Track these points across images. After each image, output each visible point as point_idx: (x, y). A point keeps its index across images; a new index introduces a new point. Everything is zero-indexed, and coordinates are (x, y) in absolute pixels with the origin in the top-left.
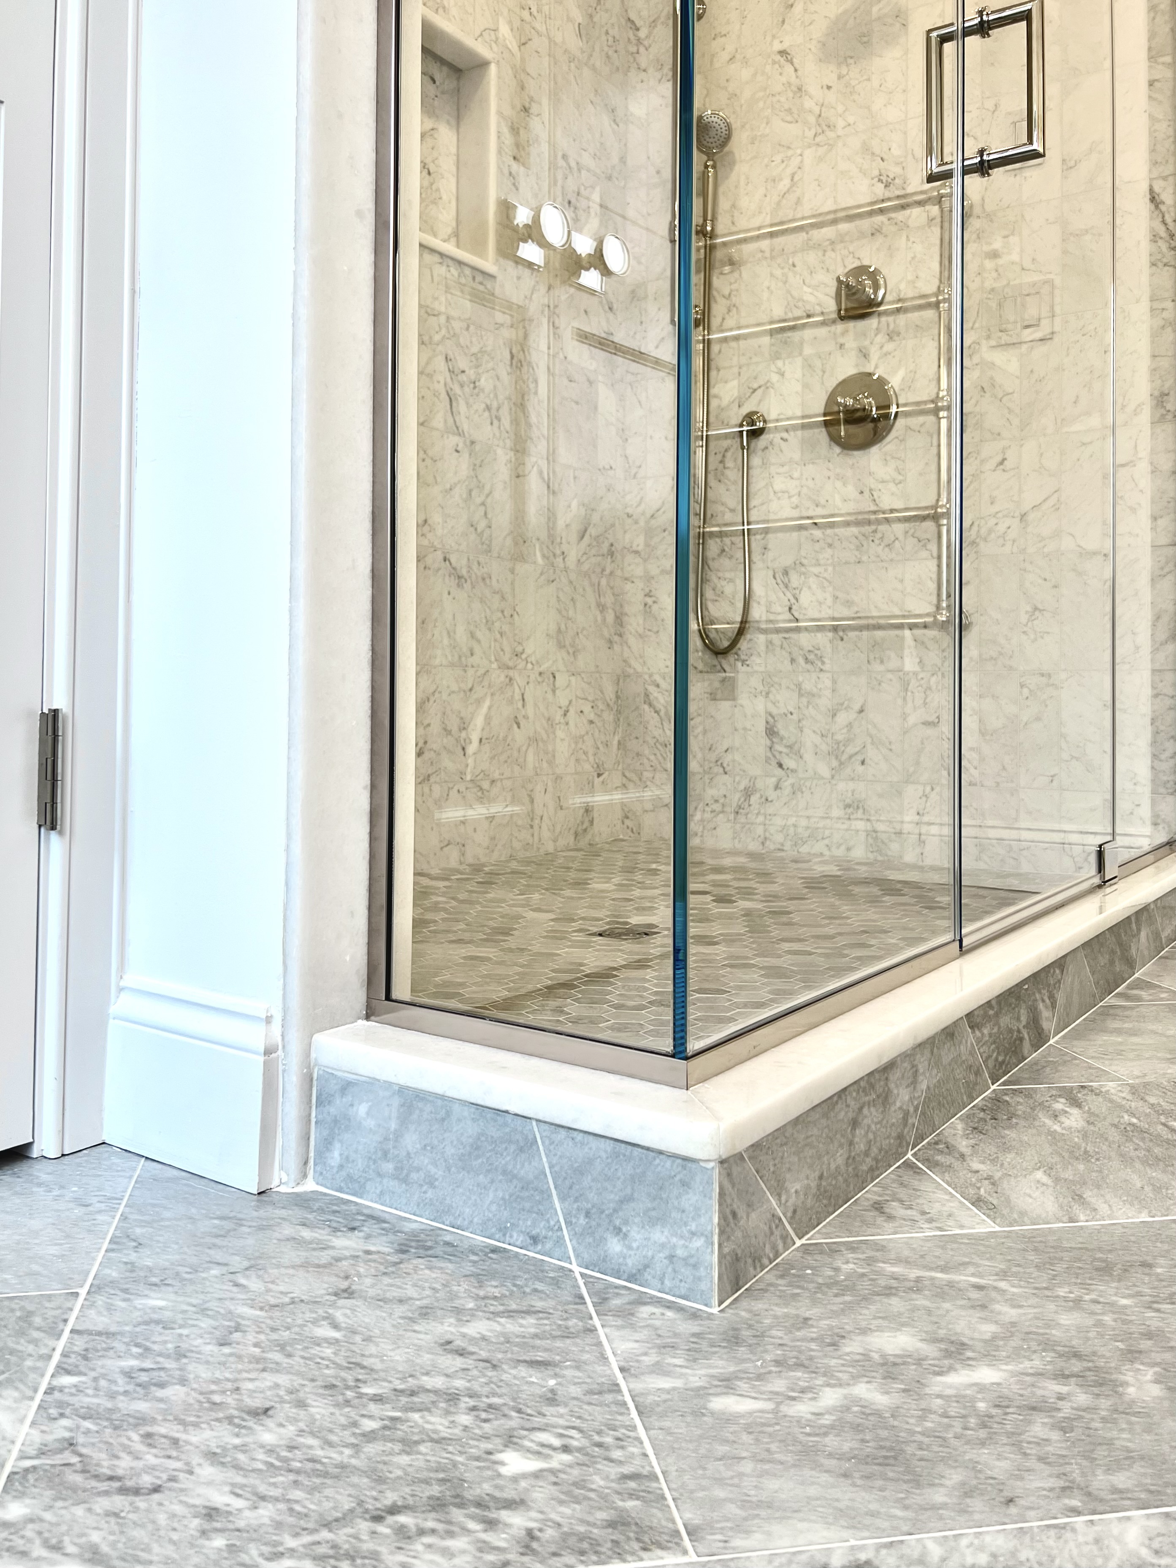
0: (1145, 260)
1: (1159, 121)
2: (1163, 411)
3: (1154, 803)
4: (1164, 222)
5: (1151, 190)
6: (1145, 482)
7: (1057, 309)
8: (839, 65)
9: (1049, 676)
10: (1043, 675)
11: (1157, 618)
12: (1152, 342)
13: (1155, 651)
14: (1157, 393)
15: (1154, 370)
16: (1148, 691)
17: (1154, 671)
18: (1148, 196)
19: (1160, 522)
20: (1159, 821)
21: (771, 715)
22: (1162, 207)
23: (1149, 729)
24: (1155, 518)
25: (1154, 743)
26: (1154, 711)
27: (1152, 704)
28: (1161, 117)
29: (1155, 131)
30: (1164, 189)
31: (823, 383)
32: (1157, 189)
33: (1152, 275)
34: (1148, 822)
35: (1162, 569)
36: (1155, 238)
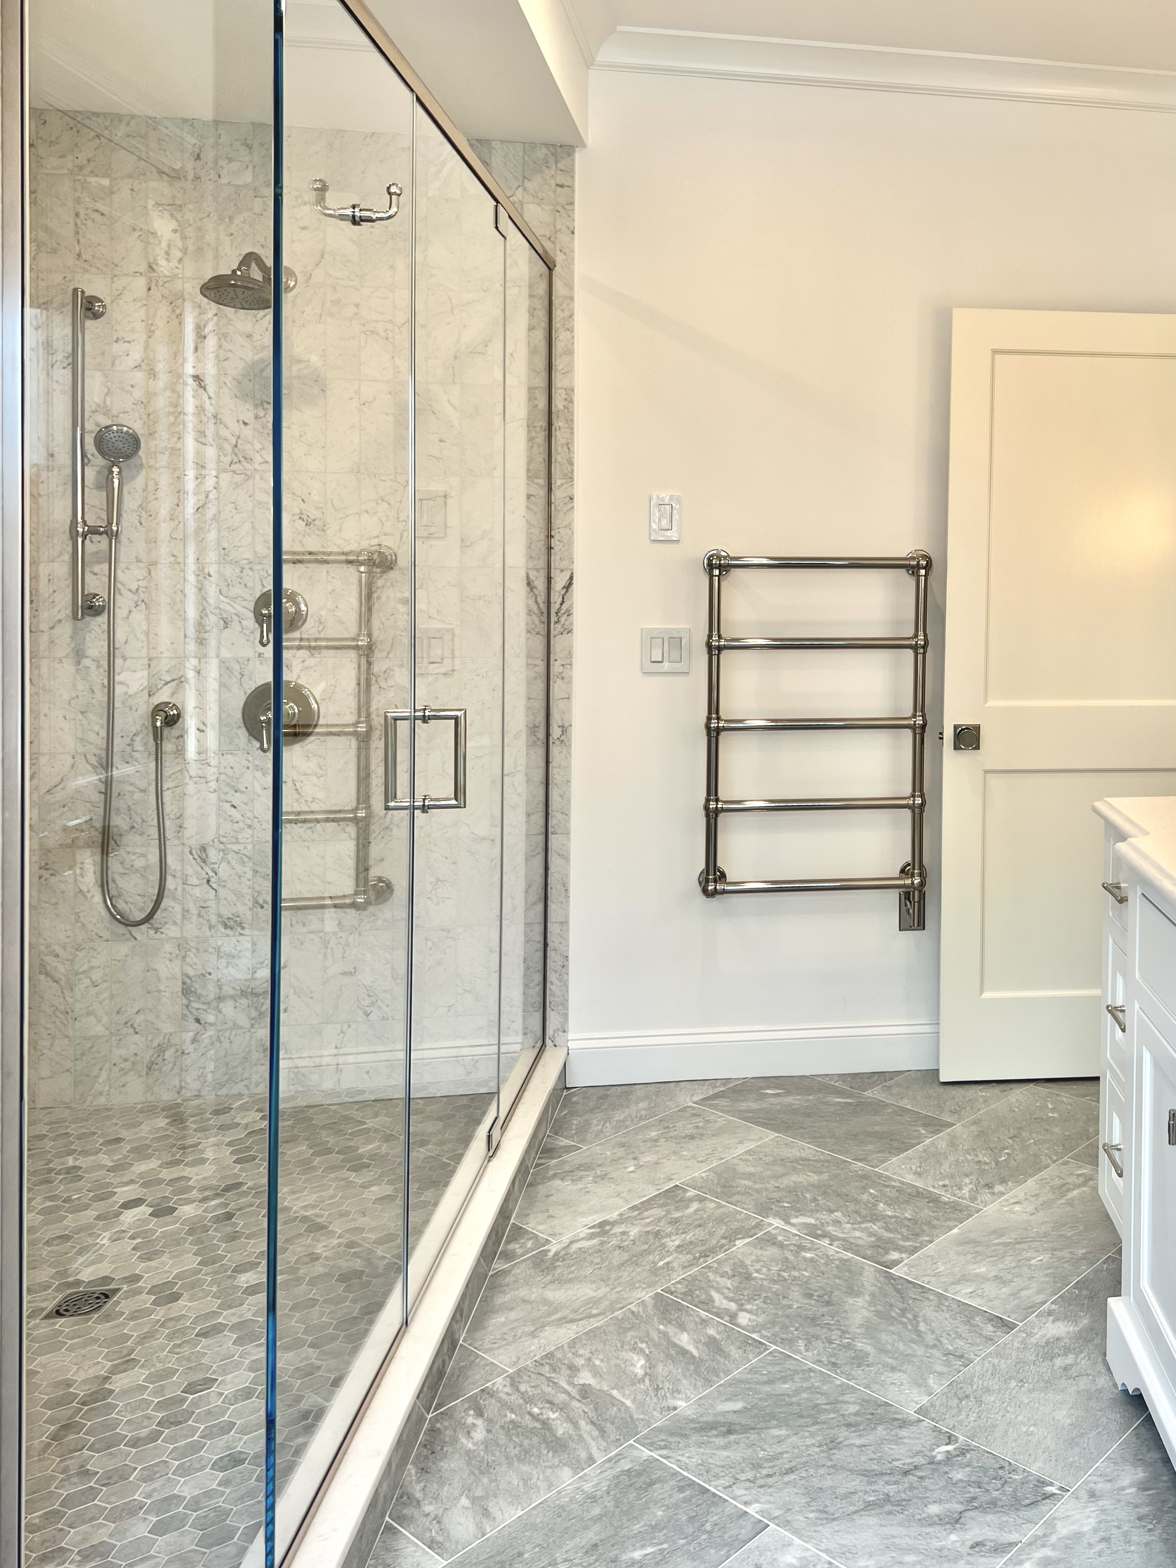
0: (522, 627)
1: (534, 526)
2: (535, 738)
3: (524, 1019)
4: (536, 602)
5: (528, 577)
6: (521, 788)
7: (457, 653)
8: (256, 406)
9: (449, 931)
10: (443, 930)
11: (529, 886)
12: (528, 688)
13: (527, 910)
14: (531, 725)
15: (528, 708)
16: (522, 939)
17: (526, 924)
18: (526, 581)
19: (532, 817)
20: (528, 1031)
21: (187, 976)
22: (535, 590)
23: (522, 965)
24: (528, 815)
25: (525, 975)
26: (525, 953)
27: (525, 948)
28: (535, 523)
29: (531, 533)
30: (537, 578)
31: (241, 685)
32: (531, 577)
33: (528, 639)
34: (520, 1033)
35: (533, 851)
36: (530, 612)
